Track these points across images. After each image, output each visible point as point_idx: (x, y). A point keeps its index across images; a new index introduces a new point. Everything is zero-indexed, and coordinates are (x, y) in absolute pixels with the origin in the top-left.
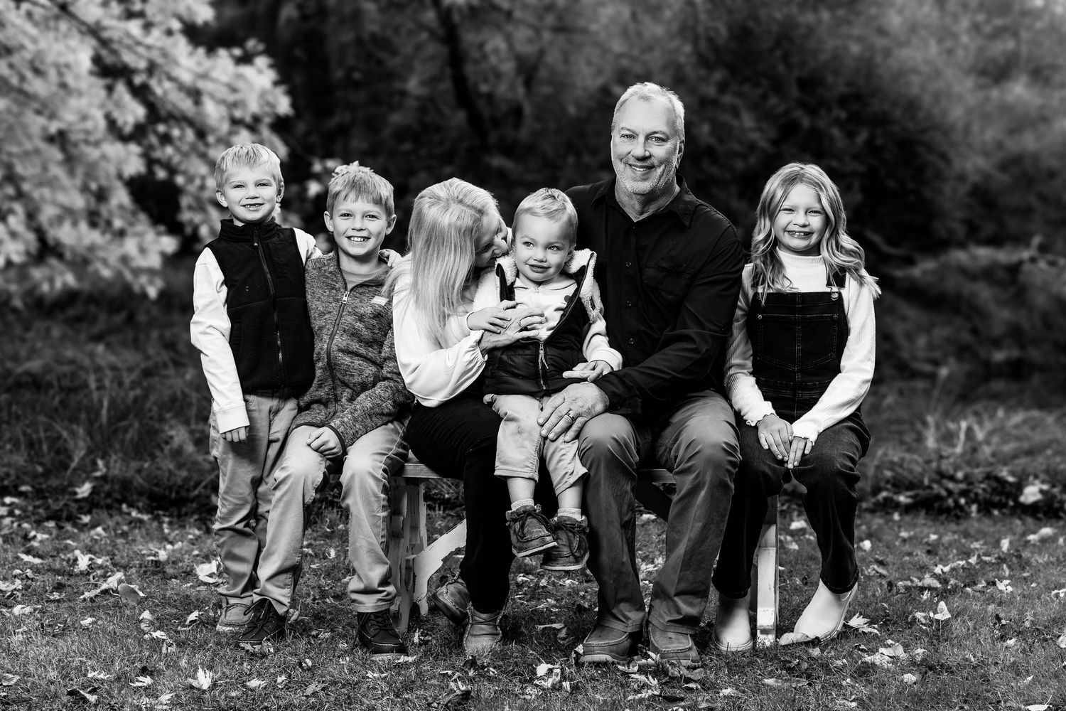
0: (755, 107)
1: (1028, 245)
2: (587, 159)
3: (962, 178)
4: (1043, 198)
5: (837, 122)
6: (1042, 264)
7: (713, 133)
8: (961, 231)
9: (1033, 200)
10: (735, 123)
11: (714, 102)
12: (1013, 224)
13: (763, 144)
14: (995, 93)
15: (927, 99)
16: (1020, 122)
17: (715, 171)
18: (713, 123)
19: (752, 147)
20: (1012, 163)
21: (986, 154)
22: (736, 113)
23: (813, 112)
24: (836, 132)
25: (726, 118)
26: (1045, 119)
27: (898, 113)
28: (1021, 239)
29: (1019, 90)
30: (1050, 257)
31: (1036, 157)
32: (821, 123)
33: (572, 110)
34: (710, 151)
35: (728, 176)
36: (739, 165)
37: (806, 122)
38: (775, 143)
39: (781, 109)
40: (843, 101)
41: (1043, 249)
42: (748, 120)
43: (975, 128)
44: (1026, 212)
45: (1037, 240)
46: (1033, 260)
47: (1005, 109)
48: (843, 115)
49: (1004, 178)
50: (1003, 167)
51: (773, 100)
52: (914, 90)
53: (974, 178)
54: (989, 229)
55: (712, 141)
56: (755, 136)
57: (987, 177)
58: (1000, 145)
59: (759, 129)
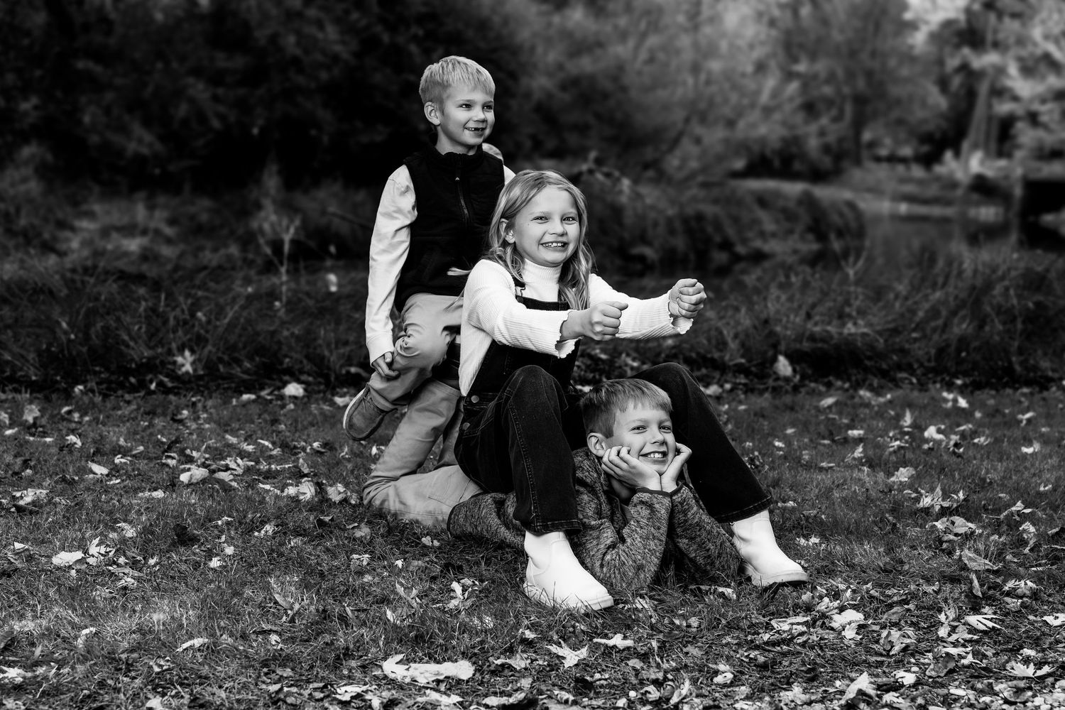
0: (338, 21)
1: (585, 159)
2: (175, 65)
3: (528, 95)
4: (598, 116)
5: (415, 38)
6: (599, 176)
7: (298, 44)
8: (528, 144)
9: (591, 119)
10: (320, 36)
11: (300, 15)
12: (573, 139)
13: (345, 56)
14: (556, 19)
15: (496, 19)
16: (580, 46)
17: (301, 80)
18: (298, 33)
19: (336, 58)
20: (572, 83)
21: (550, 74)
22: (321, 26)
23: (392, 29)
24: (413, 48)
25: (311, 30)
26: (600, 44)
27: (470, 33)
28: (580, 153)
29: (577, 16)
30: (605, 169)
31: (592, 78)
32: (401, 40)
33: (159, 16)
34: (296, 62)
35: (313, 85)
36: (324, 75)
37: (386, 38)
38: (358, 55)
39: (363, 22)
40: (421, 19)
41: (599, 162)
42: (332, 32)
43: (540, 50)
44: (583, 129)
45: (593, 155)
46: (591, 172)
47: (566, 34)
48: (421, 32)
49: (566, 97)
50: (564, 87)
51: (355, 16)
52: (486, 12)
53: (537, 95)
54: (551, 144)
55: (298, 52)
56: (338, 48)
57: (550, 96)
58: (560, 67)
59: (343, 43)
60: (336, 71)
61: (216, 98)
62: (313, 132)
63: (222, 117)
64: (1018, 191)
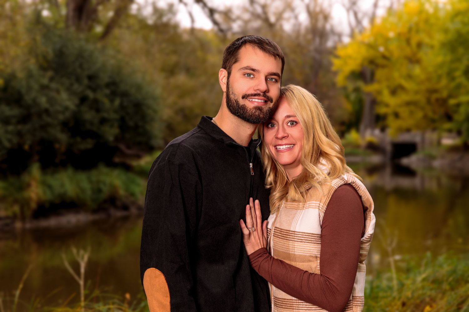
60: (68, 114)
61: (7, 132)
62: (57, 146)
63: (10, 141)
64: (389, 148)
